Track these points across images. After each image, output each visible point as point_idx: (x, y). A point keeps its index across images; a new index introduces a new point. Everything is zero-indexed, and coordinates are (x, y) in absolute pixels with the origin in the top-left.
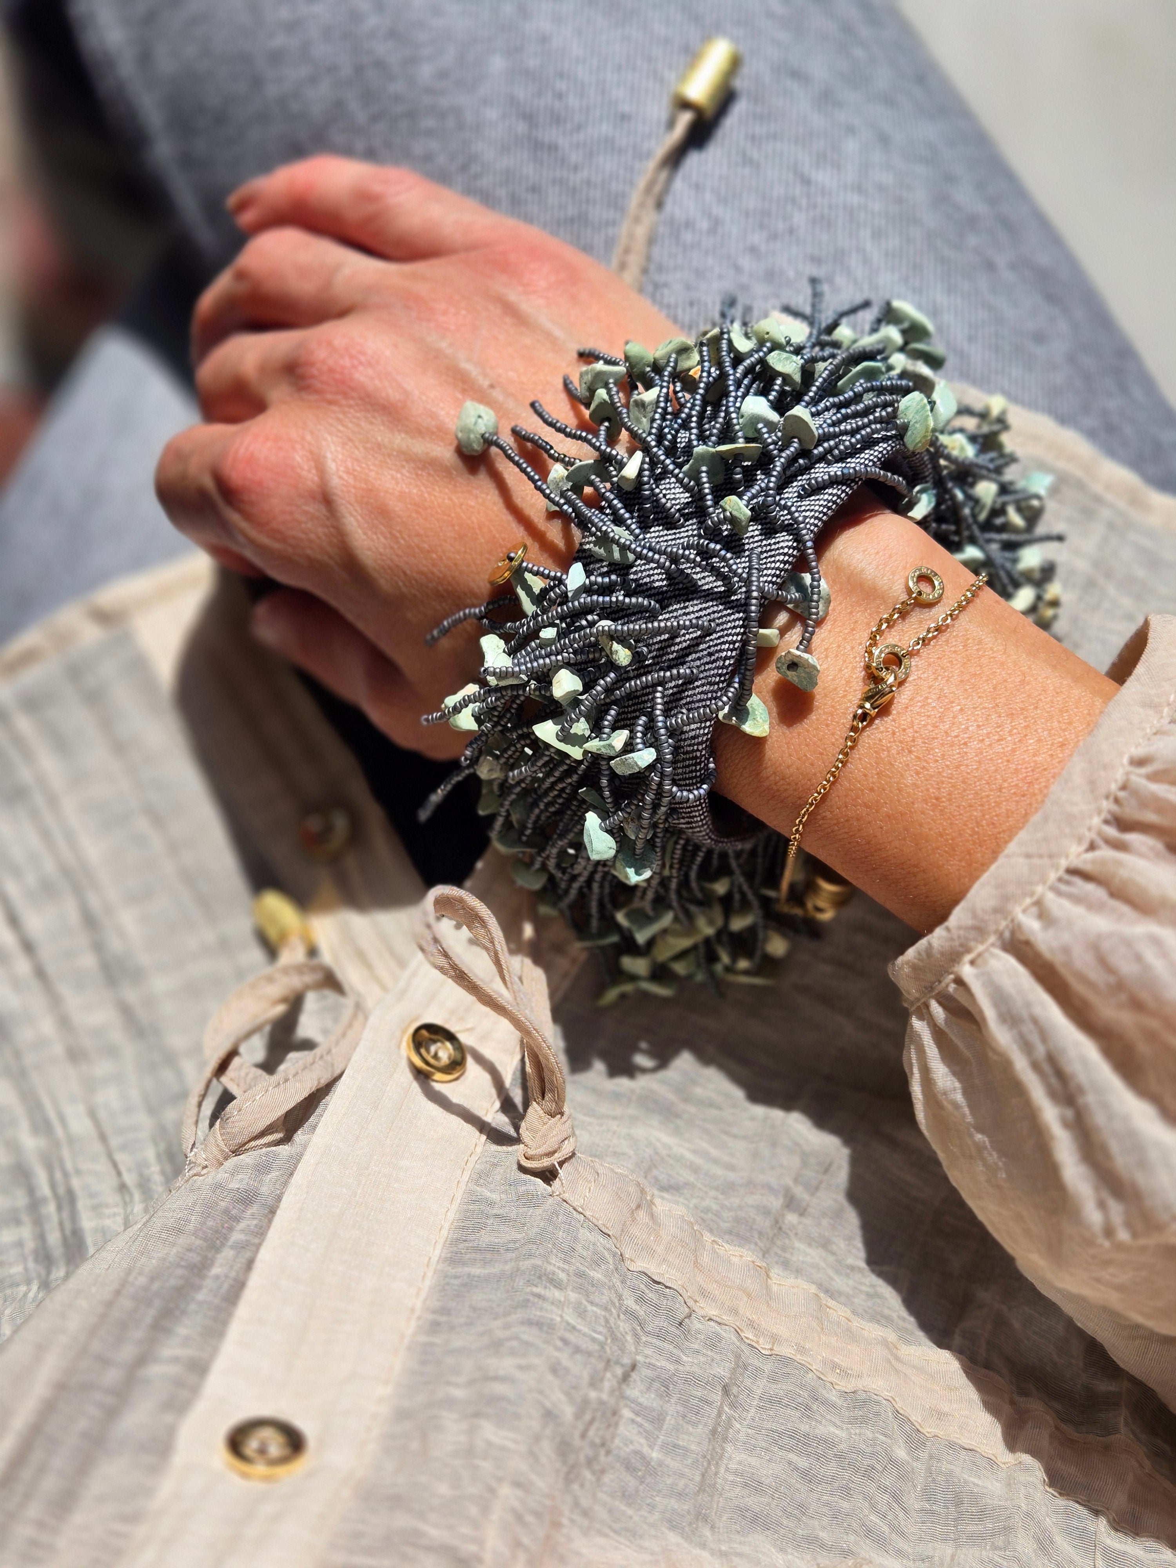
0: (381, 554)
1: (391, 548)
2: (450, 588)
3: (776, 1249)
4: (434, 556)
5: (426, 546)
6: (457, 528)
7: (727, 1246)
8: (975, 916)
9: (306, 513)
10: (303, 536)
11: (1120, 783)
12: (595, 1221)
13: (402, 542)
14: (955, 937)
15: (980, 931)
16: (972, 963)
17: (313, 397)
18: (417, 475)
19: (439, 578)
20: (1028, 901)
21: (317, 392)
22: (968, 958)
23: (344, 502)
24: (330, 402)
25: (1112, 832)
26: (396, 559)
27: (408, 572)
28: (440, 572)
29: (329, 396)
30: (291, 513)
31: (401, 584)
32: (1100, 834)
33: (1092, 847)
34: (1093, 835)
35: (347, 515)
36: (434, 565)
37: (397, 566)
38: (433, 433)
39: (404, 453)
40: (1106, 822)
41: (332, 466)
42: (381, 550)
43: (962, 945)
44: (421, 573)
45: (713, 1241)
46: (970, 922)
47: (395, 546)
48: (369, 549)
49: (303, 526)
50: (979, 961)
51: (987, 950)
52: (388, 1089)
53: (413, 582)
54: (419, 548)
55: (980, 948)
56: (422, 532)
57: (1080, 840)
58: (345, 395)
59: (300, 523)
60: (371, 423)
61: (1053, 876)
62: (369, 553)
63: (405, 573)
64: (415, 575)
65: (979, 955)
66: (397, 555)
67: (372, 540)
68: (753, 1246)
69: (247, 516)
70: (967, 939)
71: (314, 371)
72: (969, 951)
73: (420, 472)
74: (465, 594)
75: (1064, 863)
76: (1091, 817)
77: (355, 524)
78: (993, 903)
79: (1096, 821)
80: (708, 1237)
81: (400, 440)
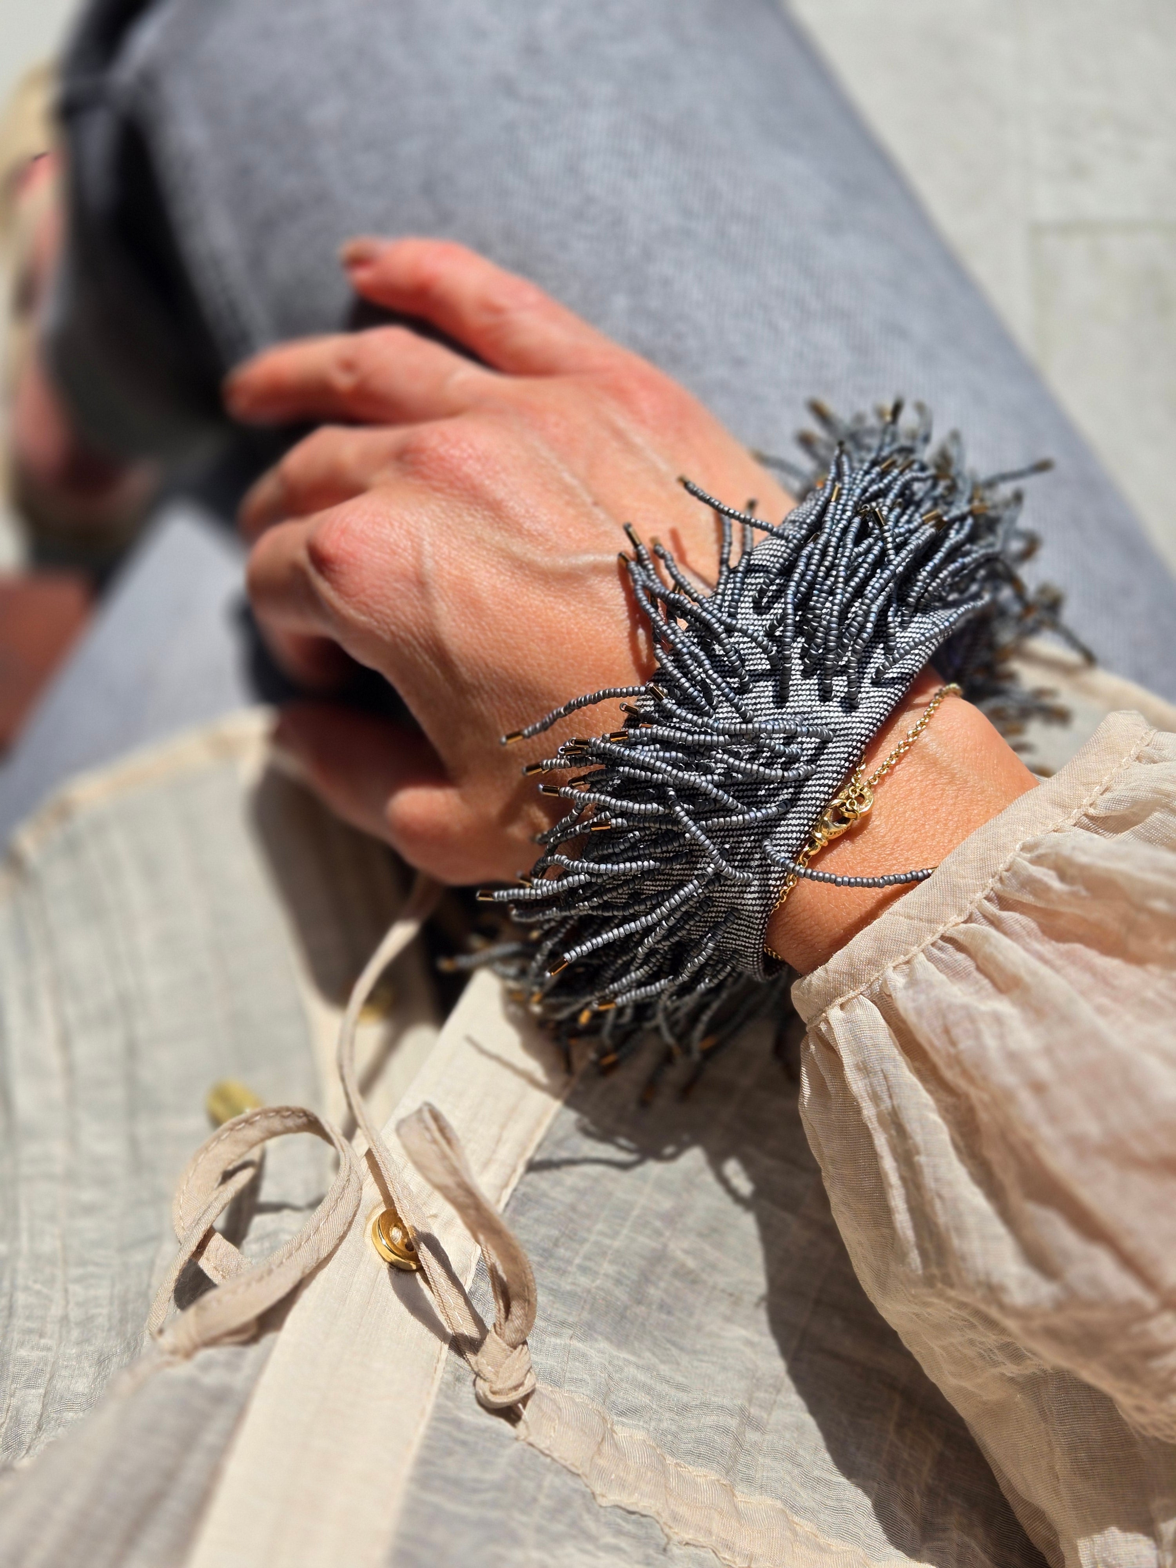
0: (466, 642)
1: (479, 639)
2: (529, 687)
3: (739, 1467)
4: (519, 654)
5: (512, 642)
6: (546, 630)
7: (691, 1468)
8: (851, 965)
9: (396, 589)
10: (388, 611)
11: (1006, 866)
12: (563, 1462)
13: (489, 634)
14: (831, 979)
15: (854, 978)
16: (842, 1006)
17: (419, 482)
18: (513, 573)
19: (519, 675)
20: (902, 958)
21: (424, 477)
22: (840, 1000)
23: (437, 586)
24: (436, 489)
25: (992, 908)
26: (481, 650)
27: (491, 665)
28: (524, 670)
29: (436, 484)
30: (381, 588)
31: (481, 675)
32: (979, 907)
33: (969, 920)
34: (970, 908)
35: (439, 600)
36: (517, 662)
37: (481, 657)
38: (533, 535)
39: (502, 550)
40: (988, 898)
41: (427, 548)
42: (468, 639)
43: (835, 988)
44: (505, 668)
45: (677, 1463)
46: (845, 969)
47: (481, 637)
48: (455, 636)
49: (391, 602)
50: (848, 1007)
51: (856, 997)
52: (356, 1279)
53: (494, 676)
54: (505, 642)
55: (852, 994)
56: (511, 628)
57: (961, 911)
58: (451, 484)
59: (388, 598)
60: (472, 516)
61: (929, 939)
62: (455, 640)
63: (487, 665)
64: (496, 668)
65: (849, 1000)
66: (483, 648)
67: (460, 628)
68: (715, 1465)
69: (336, 586)
70: (841, 983)
71: (424, 458)
72: (840, 995)
73: (516, 571)
74: (543, 694)
75: (941, 929)
76: (975, 892)
77: (445, 609)
78: (868, 954)
79: (979, 895)
80: (670, 1460)
81: (499, 538)
